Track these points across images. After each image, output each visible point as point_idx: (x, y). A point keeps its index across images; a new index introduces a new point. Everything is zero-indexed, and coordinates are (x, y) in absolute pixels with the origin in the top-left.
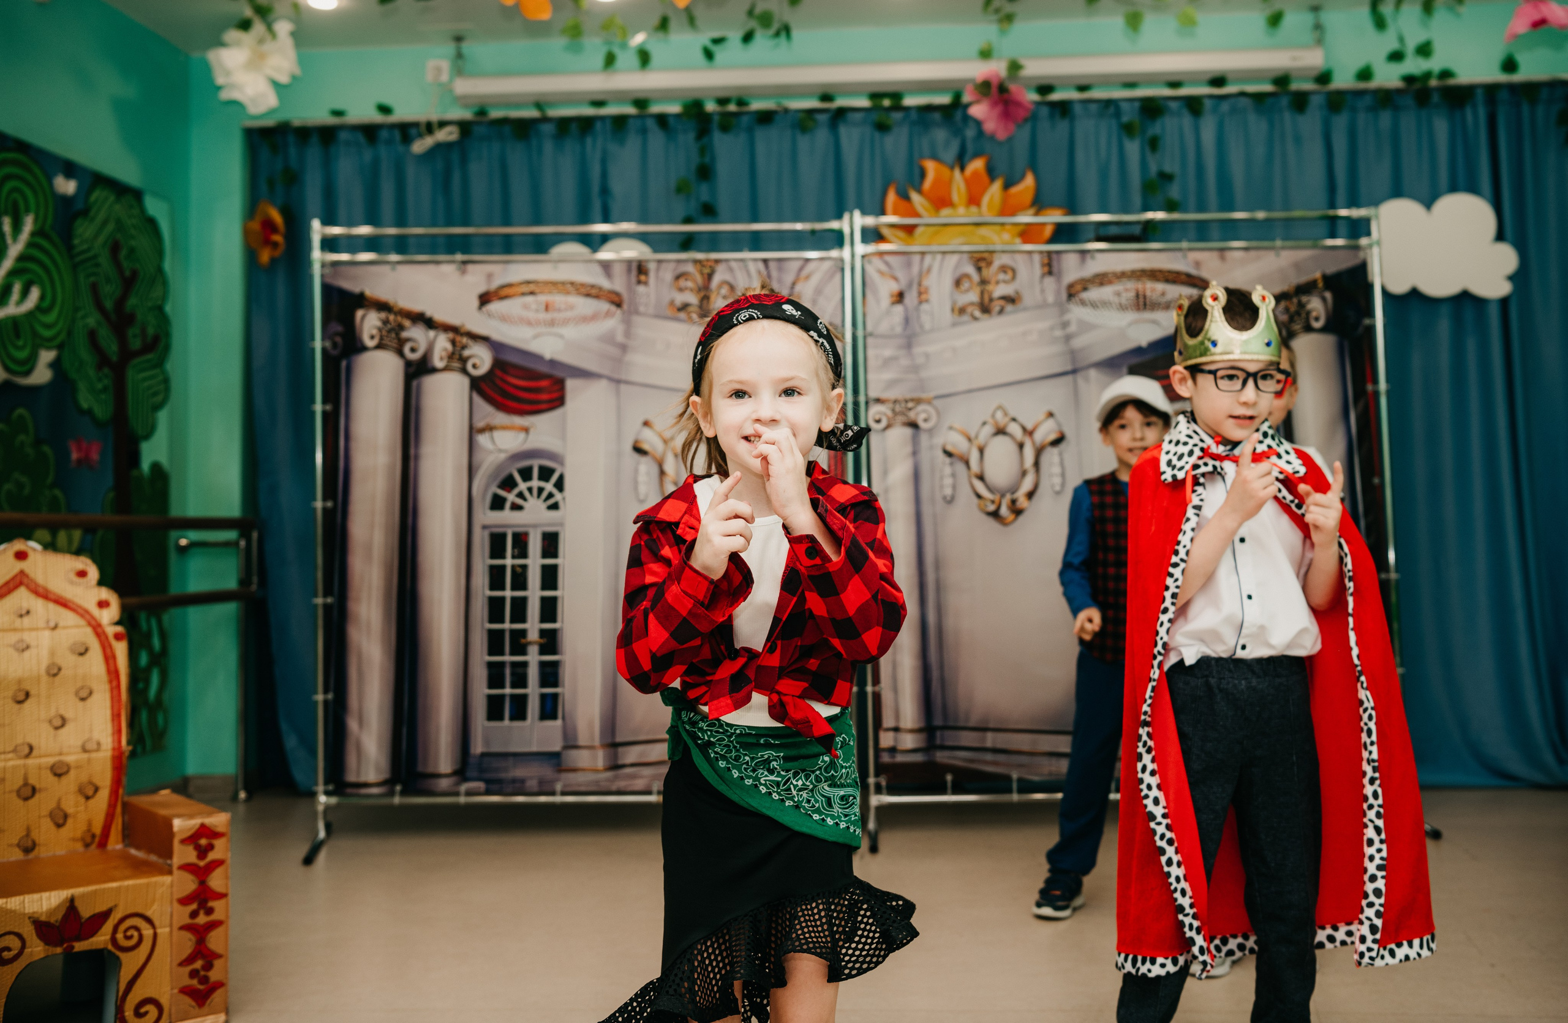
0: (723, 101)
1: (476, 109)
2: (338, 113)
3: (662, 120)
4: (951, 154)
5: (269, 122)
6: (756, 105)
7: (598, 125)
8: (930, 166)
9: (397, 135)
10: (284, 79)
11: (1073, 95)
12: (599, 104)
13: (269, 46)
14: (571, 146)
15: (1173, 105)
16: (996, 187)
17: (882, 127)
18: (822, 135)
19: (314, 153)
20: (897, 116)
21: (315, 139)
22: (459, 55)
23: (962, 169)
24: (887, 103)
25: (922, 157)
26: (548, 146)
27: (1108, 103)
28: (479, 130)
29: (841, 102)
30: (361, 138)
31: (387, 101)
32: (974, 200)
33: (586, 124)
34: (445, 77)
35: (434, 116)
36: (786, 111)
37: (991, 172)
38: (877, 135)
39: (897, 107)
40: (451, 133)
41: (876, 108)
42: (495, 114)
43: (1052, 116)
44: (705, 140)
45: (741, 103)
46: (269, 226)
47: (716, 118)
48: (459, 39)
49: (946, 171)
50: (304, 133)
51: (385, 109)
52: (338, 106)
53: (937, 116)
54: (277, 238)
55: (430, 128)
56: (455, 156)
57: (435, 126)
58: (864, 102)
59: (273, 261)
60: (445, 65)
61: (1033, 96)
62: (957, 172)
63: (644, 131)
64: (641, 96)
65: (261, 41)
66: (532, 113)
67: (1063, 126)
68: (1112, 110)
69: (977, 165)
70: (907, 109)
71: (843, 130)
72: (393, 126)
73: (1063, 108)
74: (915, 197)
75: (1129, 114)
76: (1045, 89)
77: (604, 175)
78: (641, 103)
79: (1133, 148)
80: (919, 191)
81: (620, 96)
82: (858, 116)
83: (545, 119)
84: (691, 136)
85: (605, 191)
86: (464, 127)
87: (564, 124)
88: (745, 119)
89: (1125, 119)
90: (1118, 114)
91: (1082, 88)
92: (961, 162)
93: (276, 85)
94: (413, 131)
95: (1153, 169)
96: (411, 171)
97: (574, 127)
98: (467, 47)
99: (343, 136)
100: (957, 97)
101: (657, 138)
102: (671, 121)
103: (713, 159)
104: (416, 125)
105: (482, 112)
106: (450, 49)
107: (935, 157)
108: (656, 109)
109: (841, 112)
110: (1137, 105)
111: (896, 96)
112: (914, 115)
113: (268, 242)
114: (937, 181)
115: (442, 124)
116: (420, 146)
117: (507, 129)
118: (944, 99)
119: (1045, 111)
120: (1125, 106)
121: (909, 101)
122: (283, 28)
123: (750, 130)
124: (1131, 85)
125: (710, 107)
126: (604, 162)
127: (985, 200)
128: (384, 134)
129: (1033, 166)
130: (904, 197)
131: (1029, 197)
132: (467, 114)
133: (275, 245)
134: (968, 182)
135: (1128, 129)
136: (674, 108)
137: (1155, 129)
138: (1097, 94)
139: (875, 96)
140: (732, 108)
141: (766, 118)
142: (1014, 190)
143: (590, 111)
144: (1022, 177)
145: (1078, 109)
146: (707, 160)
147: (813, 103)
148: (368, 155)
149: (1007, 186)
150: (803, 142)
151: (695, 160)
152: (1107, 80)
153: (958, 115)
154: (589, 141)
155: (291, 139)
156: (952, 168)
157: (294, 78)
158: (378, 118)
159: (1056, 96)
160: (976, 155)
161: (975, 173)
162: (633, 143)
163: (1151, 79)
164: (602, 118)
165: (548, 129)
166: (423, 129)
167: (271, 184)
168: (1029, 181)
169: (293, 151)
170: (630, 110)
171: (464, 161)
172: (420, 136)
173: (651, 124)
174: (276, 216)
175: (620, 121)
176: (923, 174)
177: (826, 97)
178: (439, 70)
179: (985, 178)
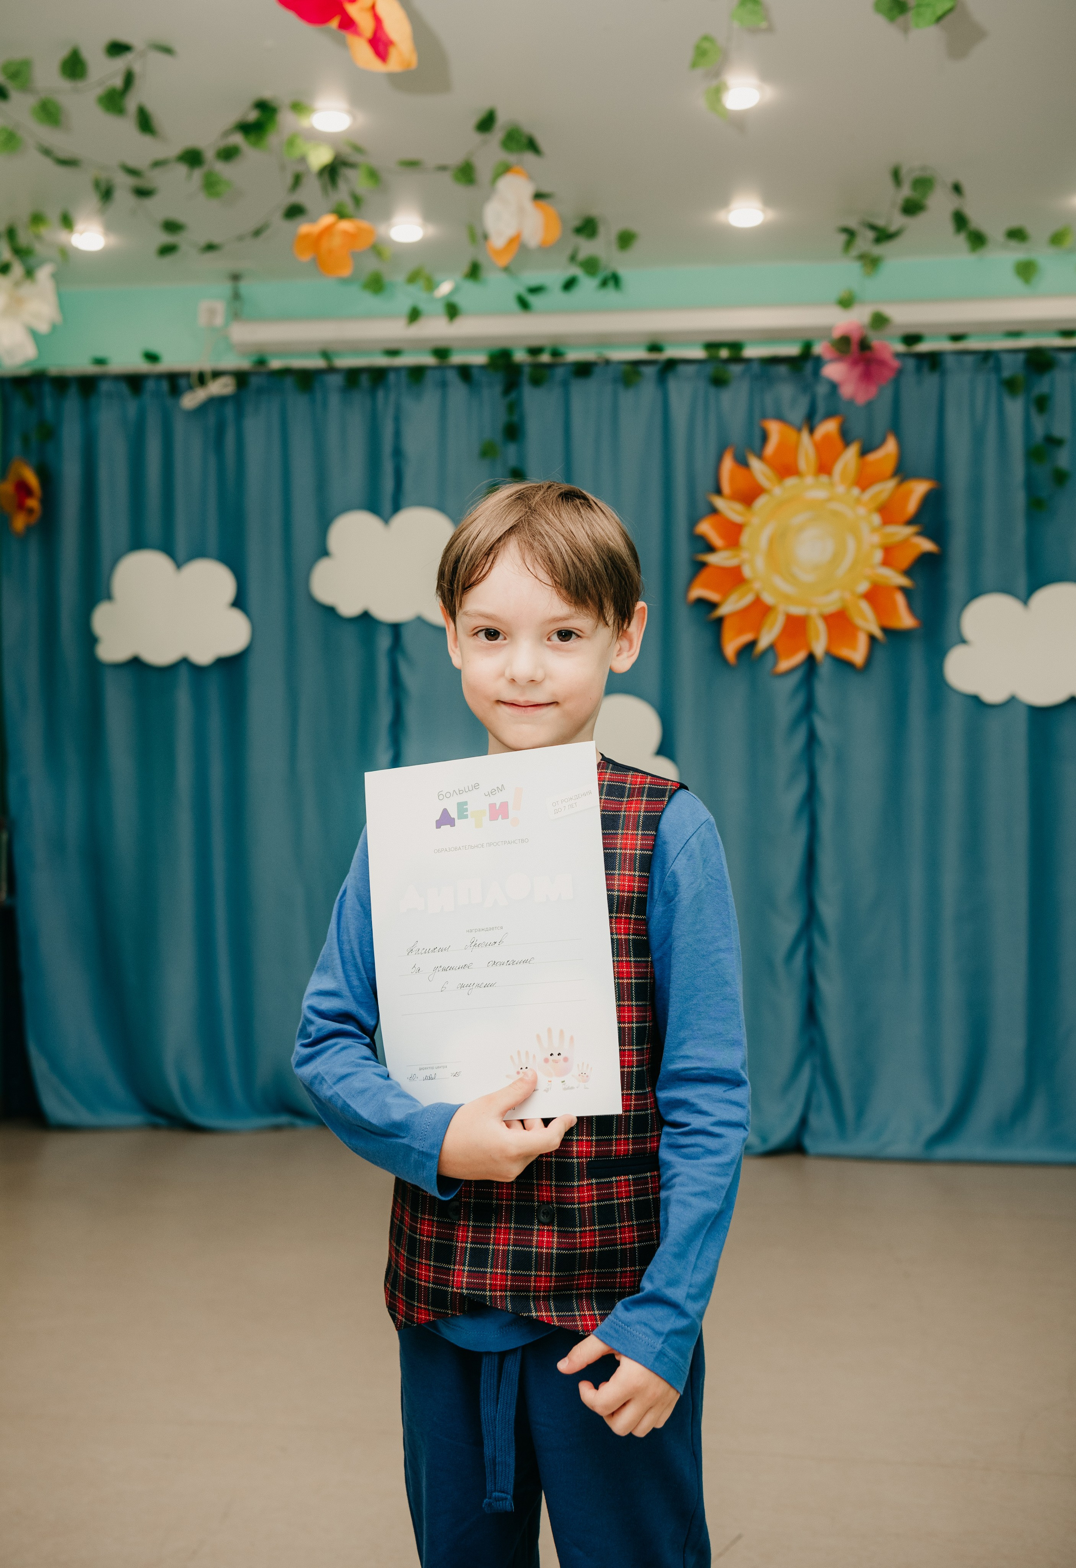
0: (535, 351)
1: (254, 358)
2: (100, 362)
3: (465, 372)
4: (798, 414)
5: (25, 371)
6: (573, 356)
7: (392, 377)
8: (774, 428)
9: (165, 386)
10: (43, 327)
11: (946, 345)
12: (393, 353)
13: (27, 289)
14: (359, 399)
15: (1065, 357)
16: (852, 452)
17: (719, 382)
18: (648, 389)
19: (72, 404)
20: (736, 369)
21: (73, 391)
22: (236, 296)
23: (812, 431)
24: (724, 353)
25: (764, 417)
26: (334, 400)
27: (987, 356)
28: (254, 381)
29: (671, 352)
30: (124, 388)
31: (154, 348)
32: (824, 468)
33: (378, 375)
34: (219, 320)
35: (207, 365)
36: (607, 362)
37: (846, 437)
38: (712, 390)
39: (737, 358)
40: (226, 386)
41: (712, 359)
42: (275, 364)
43: (919, 369)
44: (513, 395)
45: (556, 353)
46: (23, 489)
47: (527, 371)
48: (236, 278)
49: (792, 434)
50: (61, 383)
51: (152, 357)
52: (100, 354)
53: (783, 370)
54: (33, 503)
55: (202, 379)
56: (229, 411)
57: (208, 377)
58: (699, 353)
59: (29, 528)
60: (221, 306)
61: (900, 347)
62: (805, 435)
63: (443, 385)
64: (442, 344)
65: (17, 284)
66: (318, 363)
67: (931, 381)
68: (991, 363)
69: (829, 427)
70: (748, 361)
71: (673, 384)
72: (160, 377)
73: (933, 360)
74: (755, 464)
75: (1012, 367)
76: (911, 339)
77: (397, 434)
78: (441, 353)
79: (1015, 408)
80: (760, 456)
81: (417, 345)
82: (690, 369)
83: (331, 370)
84: (498, 389)
85: (398, 453)
86: (241, 378)
87: (353, 376)
88: (560, 372)
89: (1006, 374)
90: (998, 368)
91: (957, 338)
92: (810, 422)
93: (34, 334)
94: (183, 382)
95: (1039, 431)
96: (179, 427)
97: (365, 380)
98: (245, 287)
99: (105, 386)
100: (807, 347)
101: (458, 392)
102: (475, 373)
103: (522, 418)
104: (187, 375)
105: (261, 362)
106: (226, 288)
107: (780, 417)
108: (457, 359)
109: (671, 365)
110: (1021, 357)
111: (736, 347)
112: (756, 367)
113: (21, 506)
114: (781, 446)
115: (217, 374)
116: (191, 400)
117: (289, 382)
118: (793, 350)
119: (911, 363)
120: (1006, 359)
121: (751, 352)
122: (44, 274)
123: (565, 384)
124: (1015, 334)
125: (520, 356)
126: (397, 420)
127: (838, 468)
128: (150, 385)
129: (896, 428)
130: (742, 462)
131: (890, 466)
132: (244, 363)
133: (30, 511)
134: (818, 447)
135: (1010, 386)
136: (479, 359)
137: (1043, 386)
138: (973, 344)
139: (712, 346)
140: (545, 358)
141: (583, 370)
142: (872, 457)
143: (382, 361)
144: (883, 442)
145: (950, 362)
146: (515, 418)
147: (640, 354)
148: (132, 407)
149: (864, 452)
150: (627, 398)
151: (502, 418)
152: (985, 328)
153: (809, 367)
154: (380, 394)
155: (47, 389)
156: (799, 430)
157: (54, 328)
158: (142, 366)
159: (923, 347)
160: (829, 415)
161: (827, 437)
162: (430, 398)
163: (1040, 327)
164: (397, 370)
165: (335, 381)
166: (194, 380)
167: (26, 440)
168: (890, 447)
169: (48, 404)
170: (429, 360)
171: (240, 415)
172: (191, 388)
173: (453, 377)
174: (32, 479)
175: (417, 373)
176: (765, 437)
177: (655, 348)
178: (212, 312)
179: (838, 442)
